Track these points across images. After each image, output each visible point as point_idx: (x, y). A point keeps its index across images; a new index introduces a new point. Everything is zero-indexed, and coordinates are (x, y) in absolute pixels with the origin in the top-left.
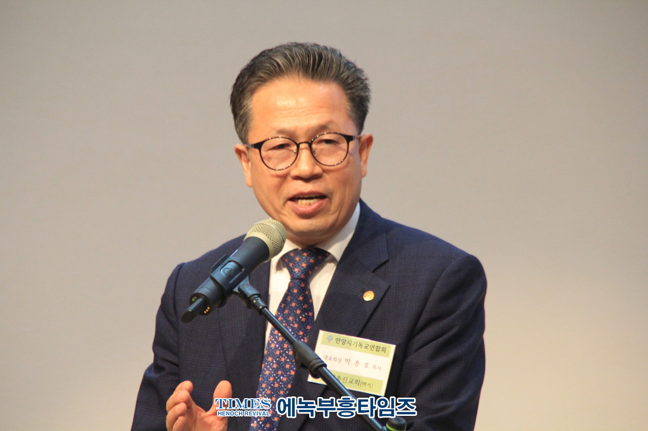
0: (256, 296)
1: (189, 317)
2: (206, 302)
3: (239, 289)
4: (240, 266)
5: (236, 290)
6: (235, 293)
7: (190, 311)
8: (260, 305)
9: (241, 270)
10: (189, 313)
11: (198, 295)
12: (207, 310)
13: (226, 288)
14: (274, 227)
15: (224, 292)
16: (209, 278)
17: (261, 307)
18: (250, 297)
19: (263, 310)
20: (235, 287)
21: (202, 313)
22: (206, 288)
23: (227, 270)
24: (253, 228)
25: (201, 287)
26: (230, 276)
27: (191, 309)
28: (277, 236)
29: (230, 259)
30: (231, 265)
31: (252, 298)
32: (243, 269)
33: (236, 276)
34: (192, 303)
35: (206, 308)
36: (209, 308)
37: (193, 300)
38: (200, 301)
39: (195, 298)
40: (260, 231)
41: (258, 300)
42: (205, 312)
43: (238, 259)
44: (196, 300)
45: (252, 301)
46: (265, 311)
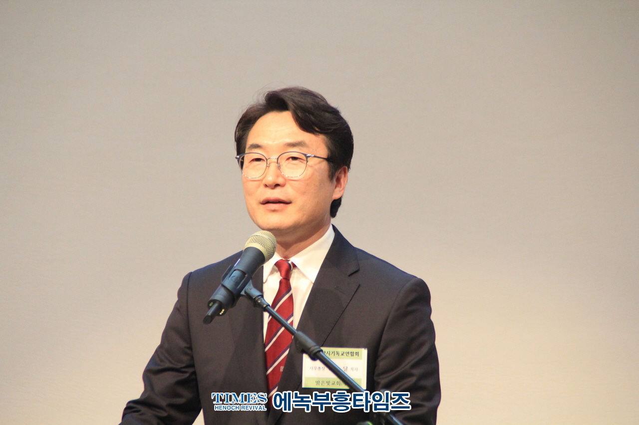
0: (260, 297)
1: (208, 320)
2: (221, 305)
3: (245, 292)
4: (244, 273)
5: (243, 293)
6: (243, 295)
7: (209, 314)
8: (264, 304)
9: (244, 277)
10: (208, 316)
11: (214, 301)
12: (222, 312)
13: (235, 292)
14: (266, 237)
15: (234, 297)
17: (265, 306)
18: (255, 298)
19: (266, 308)
20: (241, 291)
22: (220, 295)
23: (234, 278)
24: (249, 239)
25: (215, 294)
26: (237, 283)
27: (210, 313)
28: (269, 244)
29: (235, 269)
30: (236, 274)
31: (257, 299)
32: (246, 275)
33: (243, 281)
34: (210, 307)
35: (221, 311)
36: (223, 310)
37: (210, 305)
38: (216, 305)
39: (212, 303)
40: (255, 241)
41: (261, 300)
42: (221, 314)
43: (241, 268)
44: (213, 305)
45: (257, 301)
46: (268, 308)
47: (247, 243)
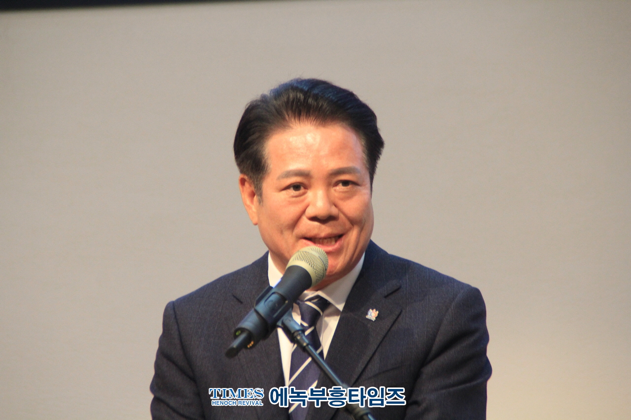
0: (300, 332)
1: (232, 353)
2: (250, 336)
3: (283, 323)
7: (235, 347)
8: (304, 341)
9: (284, 302)
10: (233, 349)
11: (243, 330)
12: (251, 345)
13: (269, 321)
14: (317, 255)
15: (267, 326)
16: (253, 309)
18: (294, 333)
19: (307, 348)
20: (278, 321)
21: (246, 348)
22: (250, 322)
23: (271, 303)
26: (273, 309)
27: (235, 344)
28: (320, 265)
29: (273, 292)
31: (295, 334)
32: (287, 302)
33: (282, 308)
34: (236, 337)
35: (250, 343)
36: (252, 343)
37: (237, 334)
38: (242, 337)
39: (240, 332)
40: (303, 259)
41: (301, 336)
42: (249, 346)
43: (281, 292)
44: (240, 334)
45: (296, 337)
46: (309, 348)
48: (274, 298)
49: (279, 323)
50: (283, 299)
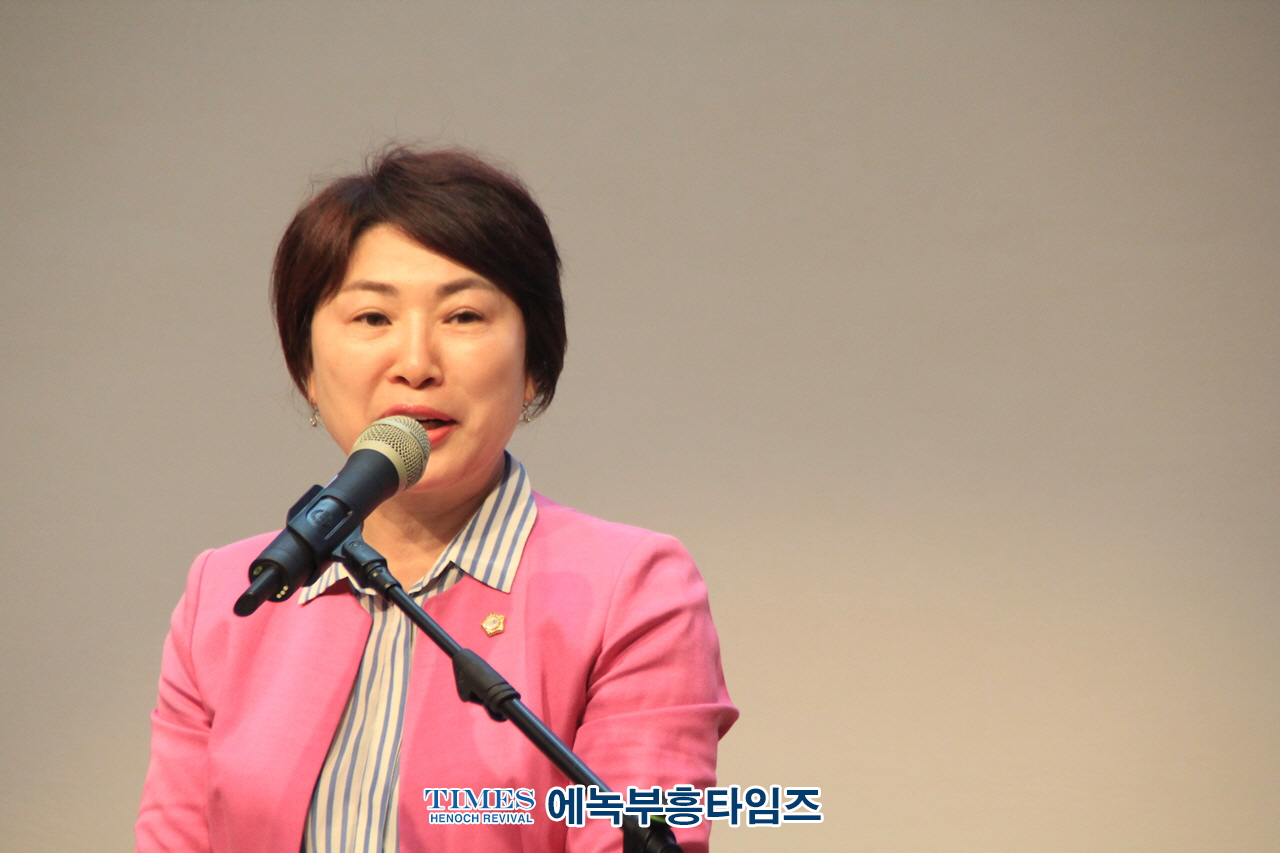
0: (377, 564)
1: (247, 606)
2: (281, 575)
3: (344, 551)
7: (250, 593)
8: (385, 581)
9: (346, 515)
11: (266, 564)
12: (283, 593)
13: (319, 548)
14: (407, 430)
15: (316, 556)
16: (286, 529)
17: (387, 586)
18: (366, 566)
19: (391, 590)
20: (335, 546)
22: (281, 550)
23: (320, 514)
26: (325, 525)
28: (412, 447)
29: (325, 494)
31: (369, 568)
32: (351, 514)
33: (341, 523)
35: (282, 589)
36: (286, 588)
37: (255, 573)
38: (270, 573)
39: (260, 568)
40: (378, 437)
41: (381, 571)
42: (279, 596)
43: (339, 493)
44: (262, 572)
45: (370, 574)
46: (396, 592)
47: (358, 441)
48: (327, 505)
49: (338, 552)
50: (343, 507)
